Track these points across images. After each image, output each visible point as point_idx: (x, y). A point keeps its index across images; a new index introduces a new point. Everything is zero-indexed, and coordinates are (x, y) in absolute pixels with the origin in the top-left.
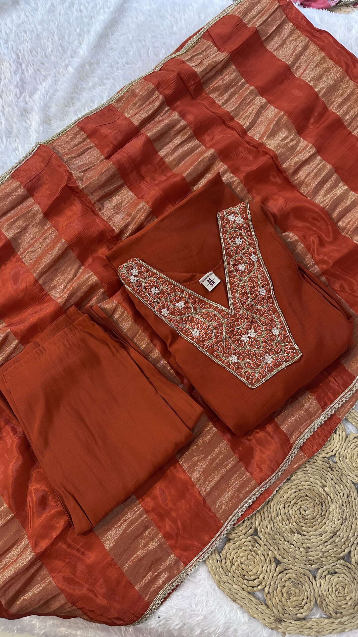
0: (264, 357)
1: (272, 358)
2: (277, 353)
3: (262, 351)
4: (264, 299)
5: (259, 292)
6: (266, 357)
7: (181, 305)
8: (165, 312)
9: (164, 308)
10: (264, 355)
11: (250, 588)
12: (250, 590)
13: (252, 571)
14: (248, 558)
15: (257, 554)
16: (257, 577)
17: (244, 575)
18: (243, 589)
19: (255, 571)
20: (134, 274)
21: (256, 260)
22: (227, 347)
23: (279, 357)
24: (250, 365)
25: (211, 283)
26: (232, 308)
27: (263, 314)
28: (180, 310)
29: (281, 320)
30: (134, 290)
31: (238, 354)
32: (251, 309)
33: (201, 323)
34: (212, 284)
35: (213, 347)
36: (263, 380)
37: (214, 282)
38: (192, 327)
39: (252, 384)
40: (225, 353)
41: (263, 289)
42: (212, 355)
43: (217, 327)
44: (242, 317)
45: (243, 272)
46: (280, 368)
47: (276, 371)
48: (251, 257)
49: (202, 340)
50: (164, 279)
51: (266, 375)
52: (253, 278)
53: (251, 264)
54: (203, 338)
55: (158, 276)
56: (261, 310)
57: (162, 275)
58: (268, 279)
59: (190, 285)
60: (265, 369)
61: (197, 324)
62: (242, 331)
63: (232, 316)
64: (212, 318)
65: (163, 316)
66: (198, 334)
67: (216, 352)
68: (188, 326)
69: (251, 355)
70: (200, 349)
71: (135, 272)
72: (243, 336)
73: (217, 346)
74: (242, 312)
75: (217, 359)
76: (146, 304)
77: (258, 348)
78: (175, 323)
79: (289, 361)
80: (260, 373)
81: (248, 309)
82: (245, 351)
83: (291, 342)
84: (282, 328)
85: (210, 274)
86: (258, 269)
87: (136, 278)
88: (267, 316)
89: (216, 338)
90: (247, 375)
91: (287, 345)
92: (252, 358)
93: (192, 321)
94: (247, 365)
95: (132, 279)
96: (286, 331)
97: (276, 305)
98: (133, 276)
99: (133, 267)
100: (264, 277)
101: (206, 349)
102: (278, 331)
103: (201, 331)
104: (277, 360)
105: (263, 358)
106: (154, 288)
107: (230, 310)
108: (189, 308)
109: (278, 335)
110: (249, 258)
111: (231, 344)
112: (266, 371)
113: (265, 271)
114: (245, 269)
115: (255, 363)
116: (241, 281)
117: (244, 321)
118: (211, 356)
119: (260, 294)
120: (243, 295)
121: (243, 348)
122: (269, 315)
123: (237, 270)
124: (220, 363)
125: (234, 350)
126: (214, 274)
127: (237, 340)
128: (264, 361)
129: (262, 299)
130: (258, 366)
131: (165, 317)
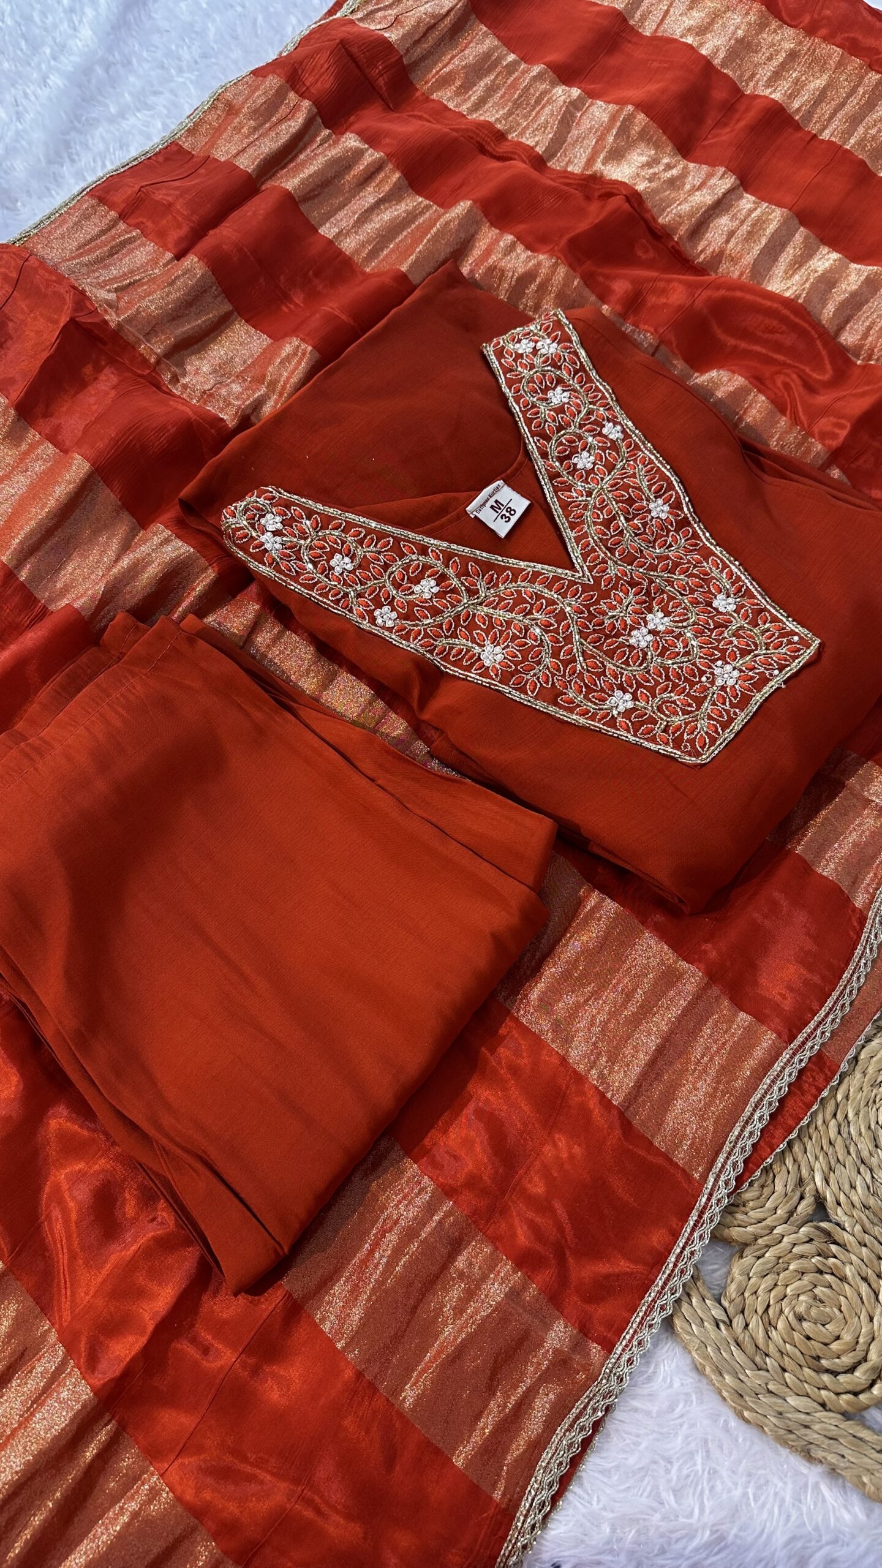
0: (712, 674)
1: (734, 669)
2: (744, 653)
3: (701, 657)
4: (669, 531)
5: (649, 511)
6: (717, 671)
7: (427, 588)
8: (386, 616)
9: (380, 606)
10: (710, 667)
11: (845, 1397)
12: (848, 1403)
13: (838, 1338)
14: (815, 1297)
15: (843, 1279)
16: (859, 1354)
17: (818, 1358)
18: (823, 1405)
19: (847, 1337)
20: (271, 528)
21: (621, 436)
22: (593, 673)
23: (755, 662)
24: (676, 704)
25: (504, 512)
26: (582, 567)
27: (676, 565)
28: (427, 602)
29: (731, 571)
30: (280, 572)
31: (631, 687)
32: (638, 558)
33: (502, 625)
34: (508, 514)
35: (553, 683)
36: (728, 735)
37: (510, 510)
38: (473, 641)
39: (698, 755)
40: (589, 690)
41: (660, 501)
42: (556, 704)
43: (552, 625)
44: (617, 583)
45: (589, 472)
46: (767, 690)
47: (758, 698)
48: (605, 431)
49: (517, 671)
50: (361, 526)
51: (731, 720)
52: (622, 479)
53: (609, 448)
54: (516, 664)
55: (341, 524)
56: (668, 557)
57: (353, 516)
58: (668, 474)
59: (442, 526)
60: (724, 703)
61: (487, 632)
62: (629, 622)
63: (586, 588)
64: (532, 606)
65: (383, 627)
66: (499, 658)
67: (565, 694)
68: (461, 642)
69: (671, 680)
70: (516, 695)
71: (272, 522)
72: (634, 633)
73: (564, 676)
74: (612, 571)
75: (572, 713)
76: (325, 603)
77: (687, 653)
78: (422, 639)
79: (789, 665)
80: (710, 718)
81: (629, 559)
82: (648, 672)
83: (780, 621)
84: (739, 591)
85: (498, 489)
86: (629, 457)
87: (278, 539)
88: (688, 568)
89: (555, 654)
90: (673, 733)
91: (768, 630)
92: (675, 686)
93: (471, 626)
94: (667, 708)
95: (270, 542)
96: (754, 597)
97: (706, 538)
98: (269, 534)
99: (262, 510)
100: (653, 473)
101: (533, 693)
102: (730, 600)
103: (508, 646)
104: (751, 670)
105: (708, 678)
106: (338, 556)
107: (578, 572)
108: (454, 591)
109: (735, 611)
110: (600, 434)
111: (602, 663)
112: (728, 707)
113: (653, 457)
114: (594, 464)
115: (688, 695)
116: (589, 494)
117: (627, 593)
118: (552, 710)
119: (653, 518)
120: (607, 523)
121: (641, 665)
122: (695, 566)
123: (573, 470)
124: (582, 721)
125: (616, 678)
126: (509, 485)
127: (618, 647)
128: (713, 683)
129: (662, 530)
130: (700, 702)
131: (390, 629)
